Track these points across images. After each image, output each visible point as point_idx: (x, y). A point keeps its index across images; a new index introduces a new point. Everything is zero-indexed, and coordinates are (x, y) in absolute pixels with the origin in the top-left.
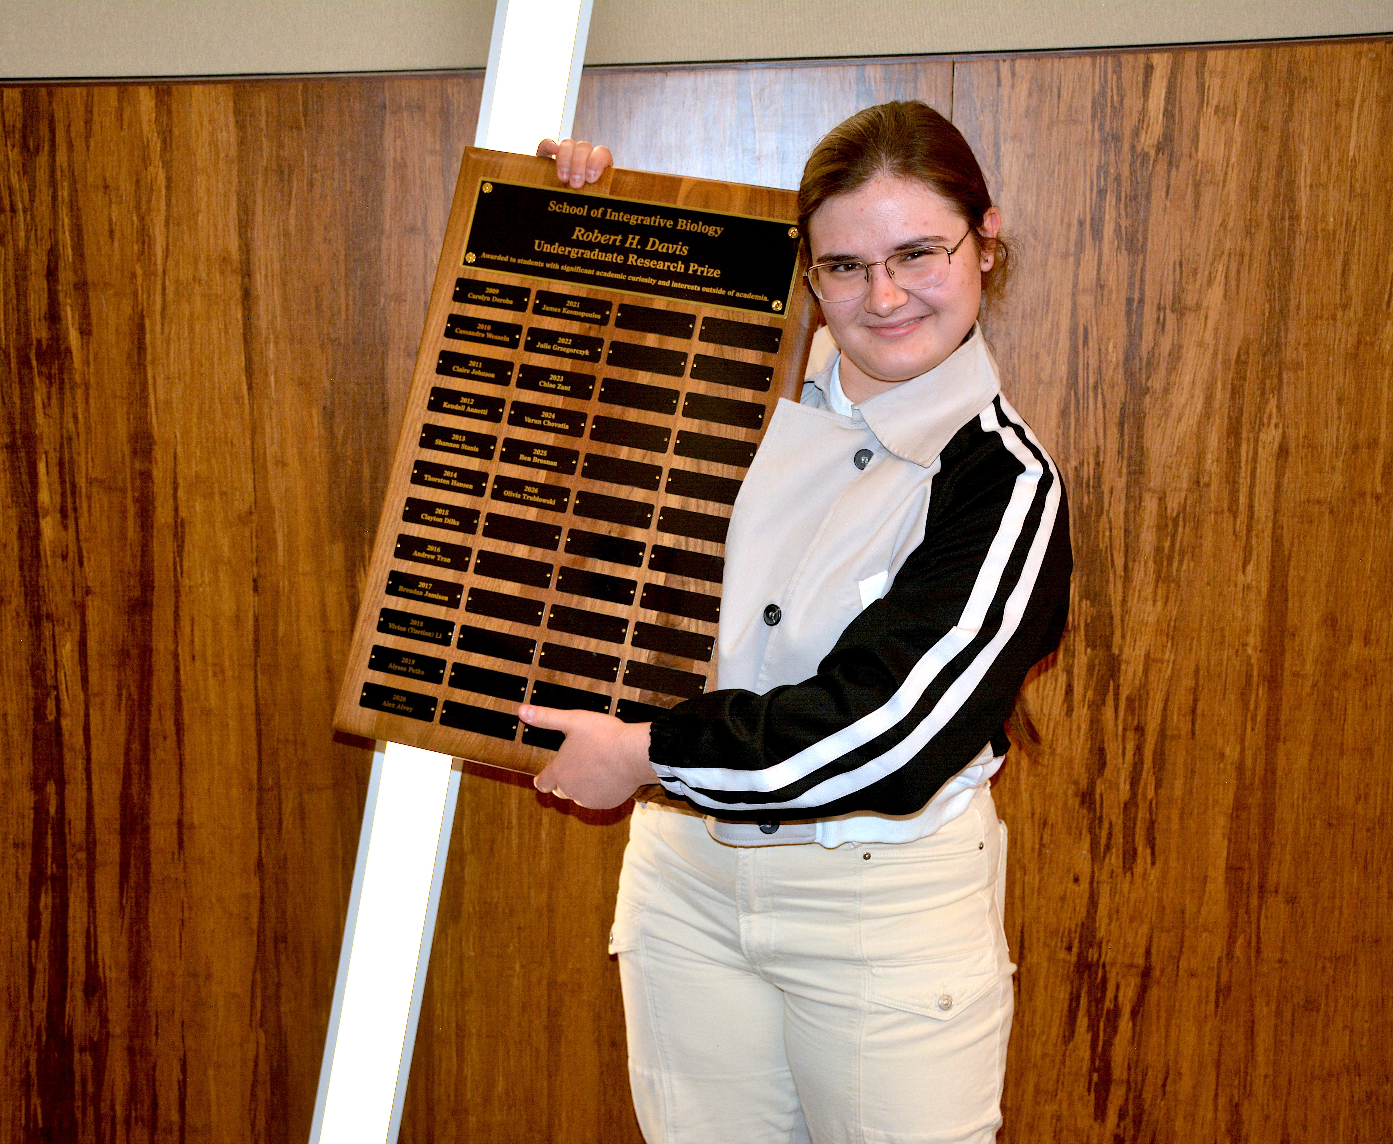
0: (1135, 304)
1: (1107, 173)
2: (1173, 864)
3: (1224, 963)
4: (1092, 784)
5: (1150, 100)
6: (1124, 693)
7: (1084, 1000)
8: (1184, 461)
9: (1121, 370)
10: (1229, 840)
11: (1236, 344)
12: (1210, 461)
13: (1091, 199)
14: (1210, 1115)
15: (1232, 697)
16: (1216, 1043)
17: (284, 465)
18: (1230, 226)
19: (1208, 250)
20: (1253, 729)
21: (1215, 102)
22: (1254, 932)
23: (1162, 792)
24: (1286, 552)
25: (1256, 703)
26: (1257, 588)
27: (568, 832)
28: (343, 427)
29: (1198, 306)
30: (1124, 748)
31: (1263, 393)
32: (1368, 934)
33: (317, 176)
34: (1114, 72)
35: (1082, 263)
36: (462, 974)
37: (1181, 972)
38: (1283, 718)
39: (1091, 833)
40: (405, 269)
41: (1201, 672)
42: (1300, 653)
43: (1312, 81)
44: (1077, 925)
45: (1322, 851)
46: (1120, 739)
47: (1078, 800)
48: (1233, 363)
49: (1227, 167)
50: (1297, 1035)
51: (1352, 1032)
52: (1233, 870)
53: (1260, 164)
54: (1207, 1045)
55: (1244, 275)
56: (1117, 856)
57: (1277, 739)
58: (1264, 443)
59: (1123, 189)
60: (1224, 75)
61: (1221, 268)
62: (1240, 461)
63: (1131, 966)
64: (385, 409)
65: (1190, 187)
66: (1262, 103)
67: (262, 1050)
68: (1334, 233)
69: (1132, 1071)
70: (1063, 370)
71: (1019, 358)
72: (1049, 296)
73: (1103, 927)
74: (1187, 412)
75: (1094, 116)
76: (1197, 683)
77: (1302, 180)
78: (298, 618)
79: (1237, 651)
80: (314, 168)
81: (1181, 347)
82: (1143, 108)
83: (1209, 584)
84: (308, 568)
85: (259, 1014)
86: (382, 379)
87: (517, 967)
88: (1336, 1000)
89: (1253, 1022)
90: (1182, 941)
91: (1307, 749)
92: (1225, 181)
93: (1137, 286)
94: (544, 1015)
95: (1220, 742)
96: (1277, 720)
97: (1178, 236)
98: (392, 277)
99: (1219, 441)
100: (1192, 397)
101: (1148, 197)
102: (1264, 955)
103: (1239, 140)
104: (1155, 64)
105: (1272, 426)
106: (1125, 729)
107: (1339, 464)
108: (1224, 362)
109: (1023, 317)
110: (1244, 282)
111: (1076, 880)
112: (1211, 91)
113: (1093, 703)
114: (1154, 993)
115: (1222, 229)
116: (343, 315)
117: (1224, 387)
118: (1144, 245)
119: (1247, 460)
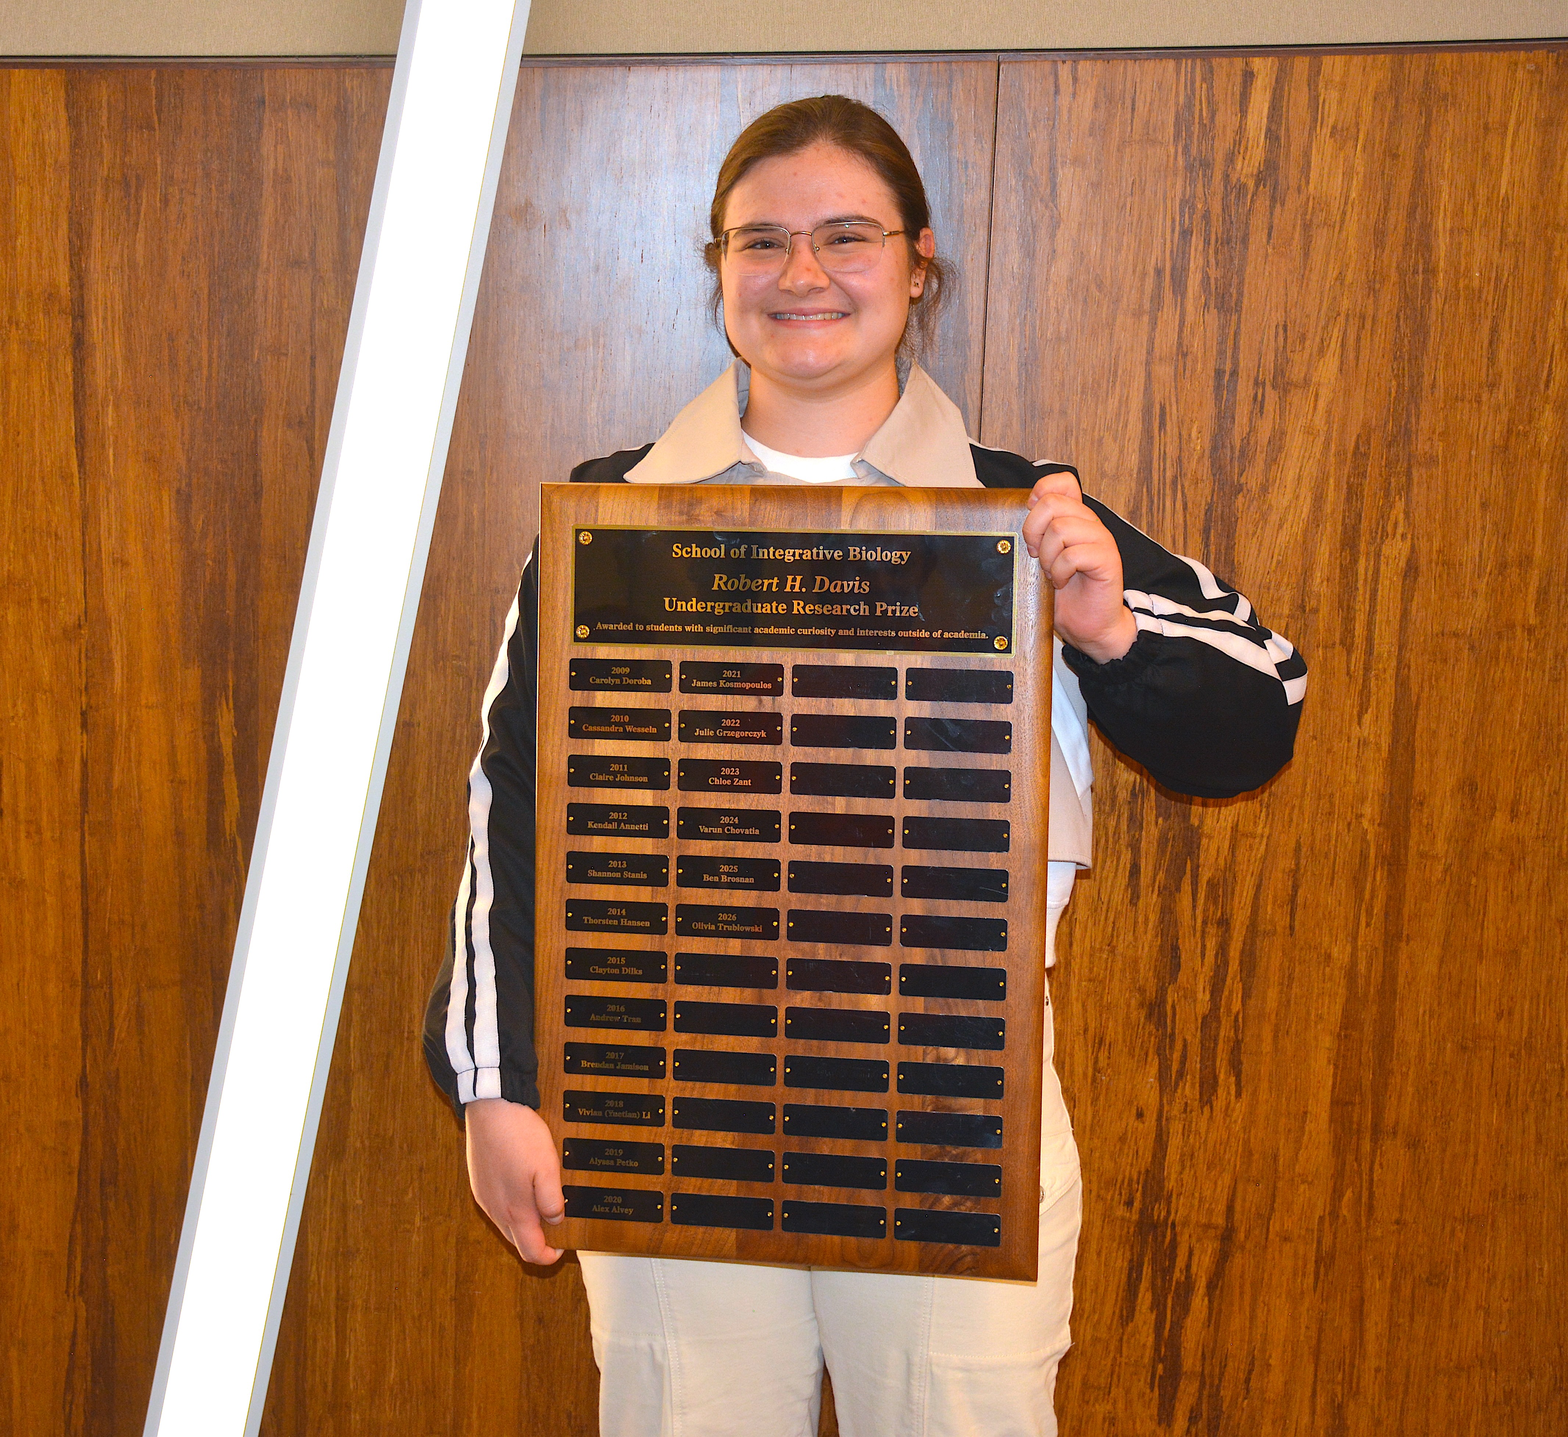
0: (1227, 377)
1: (1193, 208)
2: (1263, 1096)
3: (1327, 1224)
4: (1162, 992)
5: (1249, 117)
6: (1205, 875)
7: (1147, 1270)
8: (1285, 580)
9: (1207, 462)
10: (1336, 1066)
11: (1354, 430)
12: (1318, 580)
13: (1172, 241)
14: (1305, 1420)
15: (1342, 883)
16: (1314, 1327)
17: (125, 564)
18: (1349, 278)
19: (1320, 311)
20: (1368, 925)
21: (1331, 121)
22: (1365, 1186)
23: (1252, 1002)
24: (1414, 699)
25: (1373, 891)
26: (1376, 744)
28: (202, 517)
29: (1307, 382)
30: (1204, 946)
31: (1387, 495)
32: (1509, 1189)
33: (174, 190)
34: (1204, 80)
35: (1159, 323)
36: (345, 1230)
37: (1271, 1236)
38: (1406, 912)
39: (1159, 1055)
40: (286, 313)
41: (1304, 850)
42: (1429, 827)
43: (1455, 97)
44: (1139, 1173)
45: (1453, 1081)
46: (1198, 935)
47: (1143, 1014)
48: (1349, 456)
49: (1346, 203)
50: (1417, 1318)
51: (1487, 1313)
52: (1340, 1104)
53: (1387, 201)
54: (1303, 1330)
55: (1365, 342)
56: (1193, 1085)
57: (1398, 936)
58: (1387, 558)
59: (1213, 230)
60: (1343, 86)
61: (1336, 334)
62: (1357, 581)
63: (1208, 1226)
64: (257, 494)
65: (1298, 228)
66: (1391, 124)
67: (81, 1325)
68: (1480, 292)
69: (1208, 1362)
70: (1133, 460)
71: (1077, 443)
72: (1116, 364)
73: (1173, 1176)
74: (1290, 517)
75: (1177, 136)
76: (1297, 864)
77: (1440, 224)
78: (139, 763)
79: (1349, 824)
80: (170, 180)
81: (1283, 433)
82: (1240, 127)
83: (1315, 738)
84: (153, 699)
85: (78, 1278)
86: (255, 456)
87: (417, 1220)
88: (1468, 1274)
89: (1362, 1300)
90: (1274, 1195)
91: (1437, 951)
92: (1343, 221)
93: (1229, 354)
94: (452, 1282)
95: (1326, 939)
96: (1399, 913)
97: (1282, 291)
98: (269, 324)
99: (1331, 554)
100: (1298, 497)
101: (1245, 241)
102: (1378, 1215)
103: (1361, 169)
104: (1255, 70)
105: (1398, 536)
106: (1205, 923)
107: (1482, 587)
108: (1338, 454)
109: (1083, 392)
110: (1365, 353)
111: (1140, 1115)
112: (1327, 107)
113: (1165, 888)
114: (1238, 1261)
115: (1338, 283)
116: (205, 372)
117: (1337, 486)
118: (1239, 302)
119: (1366, 580)
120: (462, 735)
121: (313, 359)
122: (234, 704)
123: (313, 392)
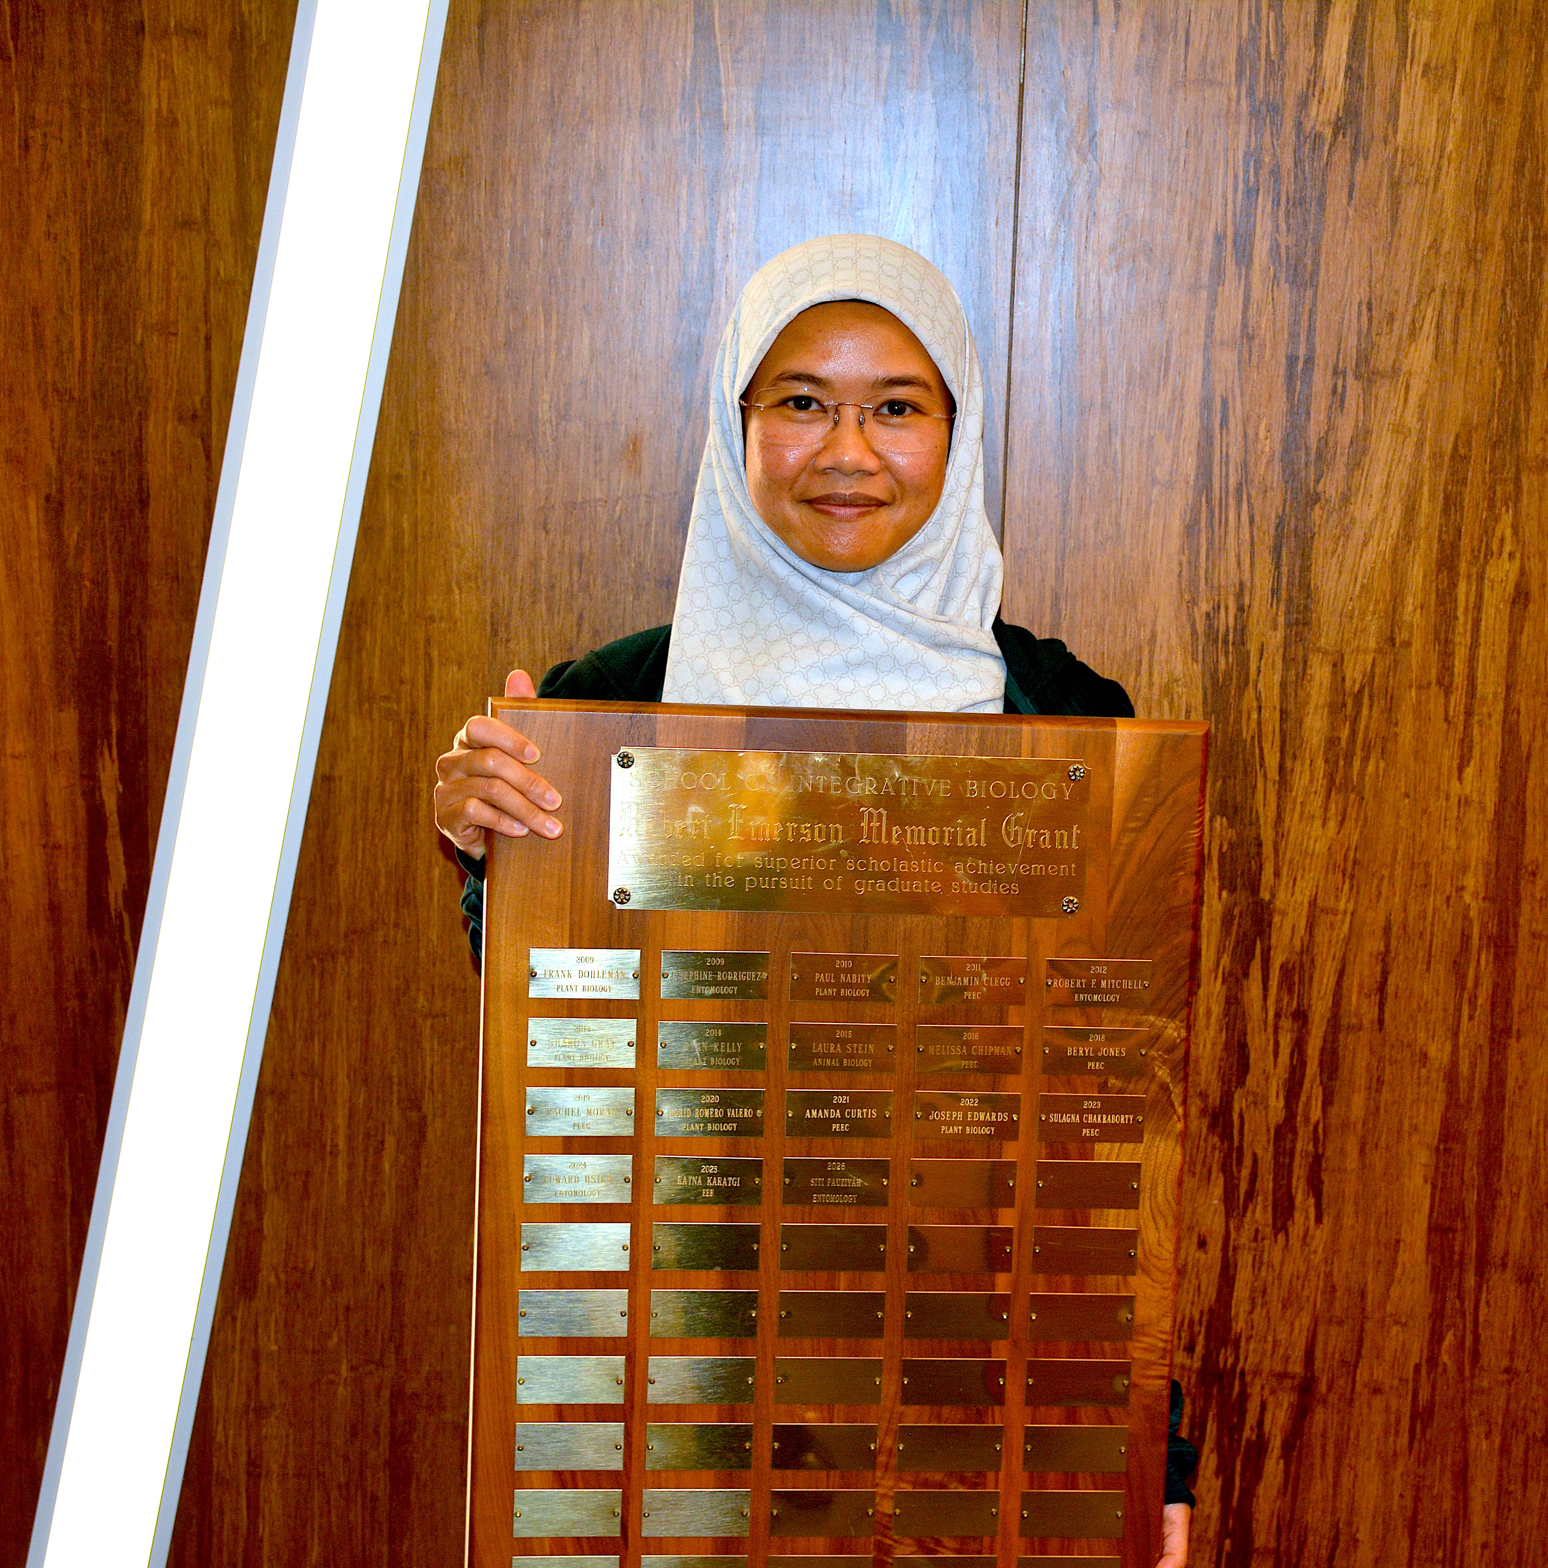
0: (1300, 366)
1: (1258, 162)
2: (1348, 1221)
3: (1424, 1372)
4: (1227, 1098)
5: (1325, 53)
6: (1278, 959)
7: (1211, 1428)
8: (1371, 608)
9: (1277, 466)
10: (1434, 1187)
11: (1452, 428)
12: (1410, 608)
13: (1234, 202)
15: (1440, 968)
16: (1409, 1494)
18: (1445, 248)
19: (1410, 285)
20: (1471, 1018)
21: (1423, 58)
22: (1469, 1326)
23: (1334, 1110)
24: (1524, 749)
25: (1477, 978)
26: (1480, 803)
27: (424, 1162)
28: (77, 529)
29: (1395, 370)
30: (1277, 1044)
31: (1491, 506)
33: (36, 134)
34: (1271, 8)
35: (1220, 300)
36: (257, 1381)
37: (1358, 1387)
38: (1516, 1002)
39: (1224, 1173)
40: (175, 284)
41: (1395, 929)
42: (1543, 902)
44: (1202, 1312)
46: (1270, 1029)
47: (1205, 1122)
48: (1447, 459)
49: (1441, 157)
50: (1531, 1484)
52: (1439, 1231)
53: (1490, 154)
54: (1396, 1498)
55: (1465, 324)
56: (1265, 1208)
57: (1507, 1031)
58: (1492, 581)
59: (1284, 188)
60: (1438, 15)
61: (1430, 313)
62: (1456, 609)
63: (1282, 1376)
64: (144, 503)
65: (1384, 189)
66: (1495, 60)
70: (1190, 465)
71: (1123, 444)
72: (1168, 350)
73: (1242, 1317)
74: (1377, 532)
75: (1240, 74)
76: (1387, 946)
79: (1448, 898)
80: (30, 120)
81: (1368, 432)
82: (1315, 64)
83: (1407, 795)
84: (20, 748)
86: (139, 456)
87: (344, 1370)
90: (1361, 1340)
92: (1437, 179)
93: (1303, 338)
95: (1422, 1036)
96: (1508, 1004)
97: (1365, 261)
98: (154, 298)
99: (1425, 577)
100: (1385, 509)
101: (1321, 202)
102: (1484, 1361)
103: (1459, 116)
105: (1505, 555)
106: (1278, 1015)
108: (1433, 456)
109: (1129, 383)
110: (1465, 336)
111: (1202, 1244)
112: (1418, 41)
113: (1230, 974)
114: (1319, 1415)
115: (1432, 252)
116: (78, 354)
117: (1433, 495)
118: (1315, 273)
119: (1466, 608)
120: (392, 792)
121: (208, 339)
122: (119, 754)
123: (209, 379)
